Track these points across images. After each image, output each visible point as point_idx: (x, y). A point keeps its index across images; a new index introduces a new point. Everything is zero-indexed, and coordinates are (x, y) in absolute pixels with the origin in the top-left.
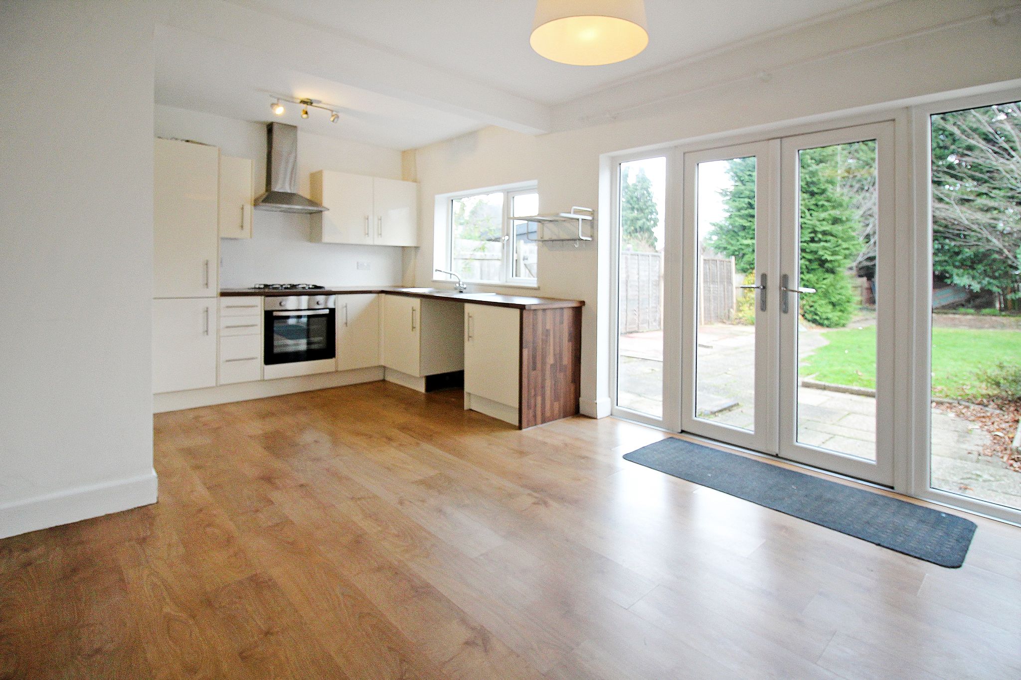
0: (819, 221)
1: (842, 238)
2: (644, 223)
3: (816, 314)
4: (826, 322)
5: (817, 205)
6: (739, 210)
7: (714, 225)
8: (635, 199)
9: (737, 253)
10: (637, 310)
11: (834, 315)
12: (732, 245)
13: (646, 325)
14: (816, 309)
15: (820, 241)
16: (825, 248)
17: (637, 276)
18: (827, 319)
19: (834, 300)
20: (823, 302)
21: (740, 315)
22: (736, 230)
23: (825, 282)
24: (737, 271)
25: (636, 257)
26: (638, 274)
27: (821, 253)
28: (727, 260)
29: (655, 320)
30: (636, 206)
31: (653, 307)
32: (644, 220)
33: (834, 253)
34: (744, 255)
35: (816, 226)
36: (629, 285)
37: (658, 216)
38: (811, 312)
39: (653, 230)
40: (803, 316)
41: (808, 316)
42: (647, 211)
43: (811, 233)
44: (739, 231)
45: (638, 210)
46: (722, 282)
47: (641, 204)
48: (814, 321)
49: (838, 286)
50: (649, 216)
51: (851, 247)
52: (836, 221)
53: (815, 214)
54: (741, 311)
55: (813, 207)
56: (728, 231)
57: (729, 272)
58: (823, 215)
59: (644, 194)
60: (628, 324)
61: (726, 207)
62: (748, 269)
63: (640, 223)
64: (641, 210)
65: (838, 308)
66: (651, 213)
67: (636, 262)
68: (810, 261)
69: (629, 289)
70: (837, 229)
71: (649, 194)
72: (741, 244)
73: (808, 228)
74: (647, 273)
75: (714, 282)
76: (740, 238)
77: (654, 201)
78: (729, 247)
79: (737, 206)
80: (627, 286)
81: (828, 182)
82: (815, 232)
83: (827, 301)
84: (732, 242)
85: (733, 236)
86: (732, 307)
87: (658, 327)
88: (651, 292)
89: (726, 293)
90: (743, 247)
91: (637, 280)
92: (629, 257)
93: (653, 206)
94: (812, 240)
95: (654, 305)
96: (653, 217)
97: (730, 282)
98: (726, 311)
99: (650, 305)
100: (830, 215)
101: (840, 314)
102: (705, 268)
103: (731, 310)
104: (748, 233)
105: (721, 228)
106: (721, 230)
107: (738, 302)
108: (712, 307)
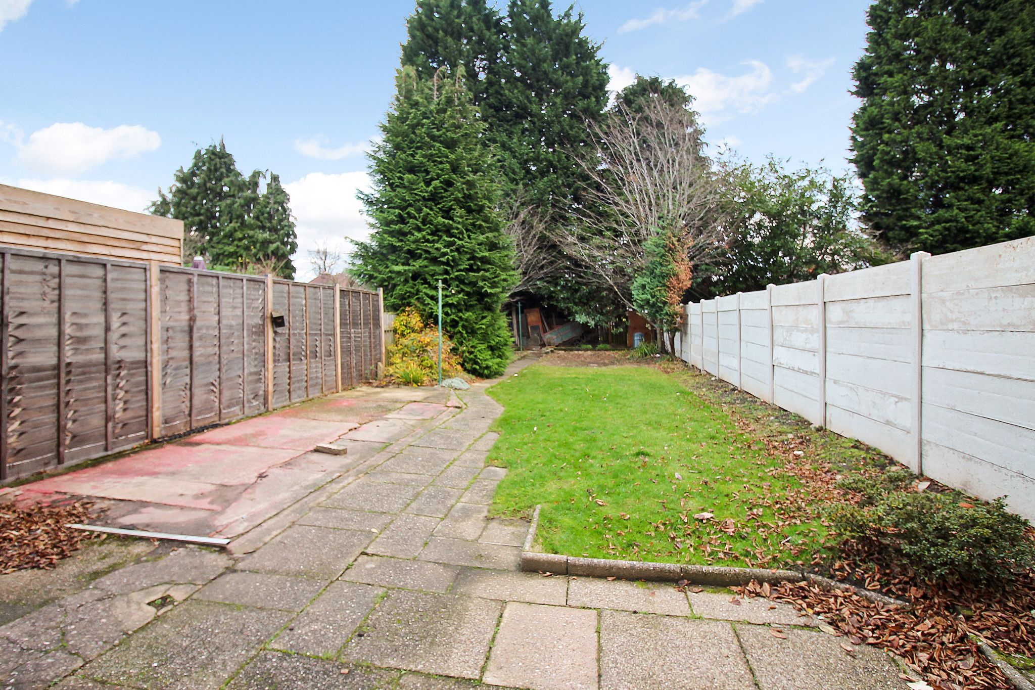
0: (479, 244)
1: (499, 267)
2: (278, 248)
3: (477, 363)
4: (486, 372)
5: (473, 224)
6: (388, 223)
7: (357, 244)
8: (266, 215)
9: (386, 284)
10: (216, 384)
11: (493, 363)
12: (380, 273)
13: (236, 409)
14: (476, 356)
15: (478, 270)
16: (484, 279)
17: (217, 318)
18: (487, 367)
19: (493, 343)
20: (483, 347)
21: (391, 370)
22: (385, 251)
23: (484, 321)
24: (387, 308)
25: (214, 281)
26: (219, 313)
27: (481, 284)
28: (374, 292)
29: (256, 396)
30: (268, 225)
31: (251, 374)
32: (278, 243)
33: (494, 285)
34: (395, 286)
35: (475, 251)
36: (196, 335)
37: (297, 241)
38: (470, 359)
39: (291, 257)
40: (462, 365)
41: (468, 366)
42: (282, 232)
43: (469, 259)
44: (389, 254)
45: (270, 230)
46: (366, 324)
47: (274, 222)
48: (473, 372)
49: (496, 327)
50: (286, 239)
51: (509, 278)
52: (493, 246)
53: (473, 236)
54: (392, 364)
55: (470, 227)
56: (375, 253)
57: (376, 310)
58: (482, 238)
59: (278, 210)
60: (194, 412)
61: (373, 221)
62: (400, 306)
63: (272, 247)
64: (274, 230)
65: (497, 353)
66: (288, 235)
67: (215, 289)
68: (468, 294)
69: (196, 344)
70: (495, 256)
71: (285, 210)
72: (390, 272)
73: (467, 253)
74: (238, 312)
75: (355, 325)
76: (390, 264)
77: (291, 219)
78: (376, 274)
79: (385, 218)
80: (191, 338)
81: (485, 197)
82: (473, 258)
83: (486, 345)
84: (381, 268)
85: (381, 260)
86: (380, 360)
87: (262, 408)
88: (246, 346)
89: (373, 340)
90: (393, 275)
91: (216, 325)
92: (195, 279)
93: (290, 226)
94: (471, 269)
95: (253, 370)
96: (290, 240)
97: (377, 324)
98: (373, 367)
99: (246, 370)
100: (487, 237)
101: (499, 360)
102: (342, 304)
103: (380, 364)
104: (399, 257)
105: (365, 247)
106: (365, 252)
107: (388, 352)
108: (353, 364)
